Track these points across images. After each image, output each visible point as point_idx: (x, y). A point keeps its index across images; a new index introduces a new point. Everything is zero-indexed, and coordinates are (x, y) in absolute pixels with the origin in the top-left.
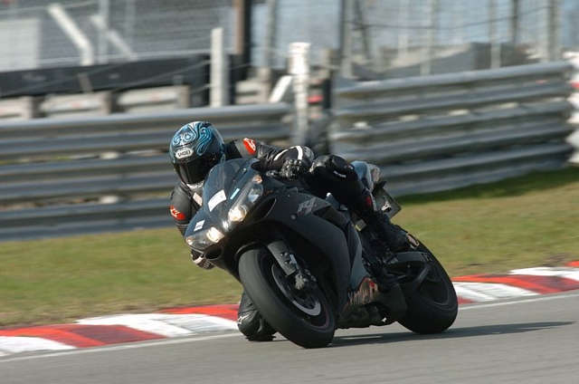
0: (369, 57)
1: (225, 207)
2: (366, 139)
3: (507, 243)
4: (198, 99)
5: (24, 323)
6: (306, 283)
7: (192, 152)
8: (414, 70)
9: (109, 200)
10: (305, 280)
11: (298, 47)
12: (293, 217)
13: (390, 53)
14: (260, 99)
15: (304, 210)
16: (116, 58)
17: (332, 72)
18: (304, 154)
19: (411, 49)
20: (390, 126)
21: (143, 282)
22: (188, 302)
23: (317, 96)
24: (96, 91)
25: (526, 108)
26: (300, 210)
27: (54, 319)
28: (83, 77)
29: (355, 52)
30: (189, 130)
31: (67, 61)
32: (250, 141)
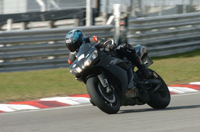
0: (141, 9)
2: (140, 37)
3: (188, 73)
4: (82, 23)
5: (21, 100)
6: (110, 91)
7: (71, 41)
8: (156, 14)
9: (51, 58)
10: (110, 89)
11: (116, 6)
12: (108, 66)
13: (148, 8)
14: (103, 23)
15: (112, 63)
16: (53, 9)
17: (128, 15)
18: (114, 42)
19: (156, 7)
20: (148, 33)
21: (63, 86)
22: (78, 93)
23: (123, 23)
24: (47, 20)
25: (195, 27)
26: (111, 63)
27: (32, 99)
28: (42, 16)
29: (136, 7)
30: (71, 33)
31: (36, 10)
32: (95, 37)
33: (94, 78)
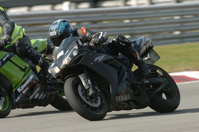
1: (62, 58)
6: (93, 93)
7: (56, 33)
10: (92, 91)
12: (92, 64)
15: (98, 60)
18: (102, 35)
26: (96, 60)
30: (56, 23)
32: (84, 29)
33: (74, 78)
